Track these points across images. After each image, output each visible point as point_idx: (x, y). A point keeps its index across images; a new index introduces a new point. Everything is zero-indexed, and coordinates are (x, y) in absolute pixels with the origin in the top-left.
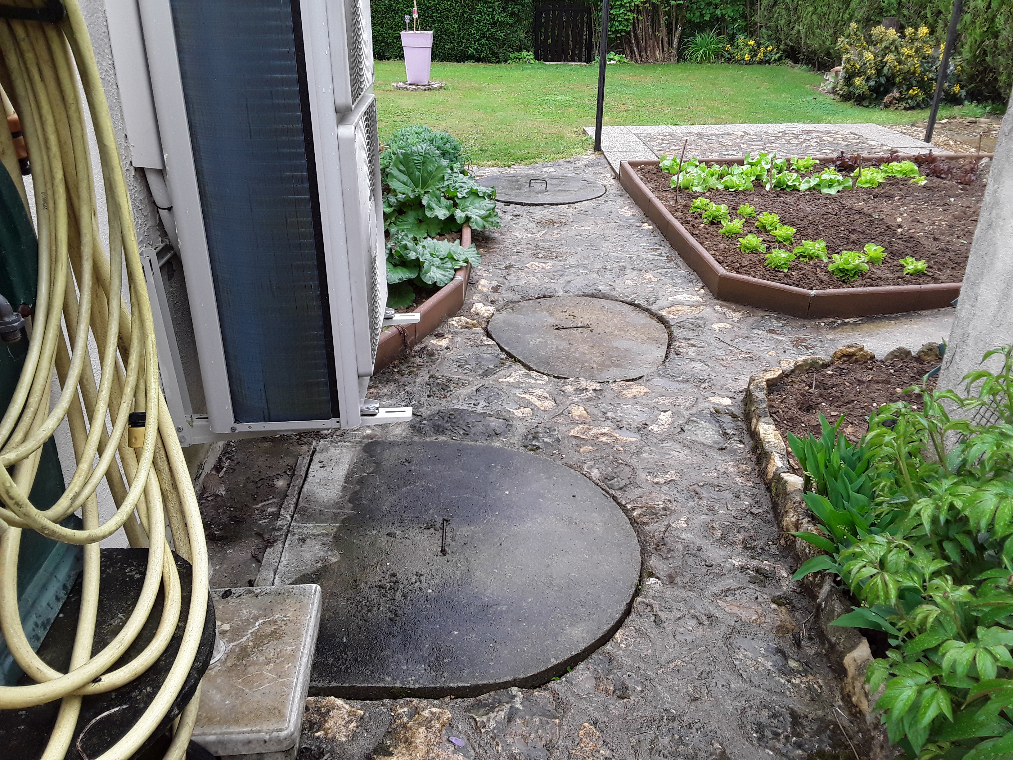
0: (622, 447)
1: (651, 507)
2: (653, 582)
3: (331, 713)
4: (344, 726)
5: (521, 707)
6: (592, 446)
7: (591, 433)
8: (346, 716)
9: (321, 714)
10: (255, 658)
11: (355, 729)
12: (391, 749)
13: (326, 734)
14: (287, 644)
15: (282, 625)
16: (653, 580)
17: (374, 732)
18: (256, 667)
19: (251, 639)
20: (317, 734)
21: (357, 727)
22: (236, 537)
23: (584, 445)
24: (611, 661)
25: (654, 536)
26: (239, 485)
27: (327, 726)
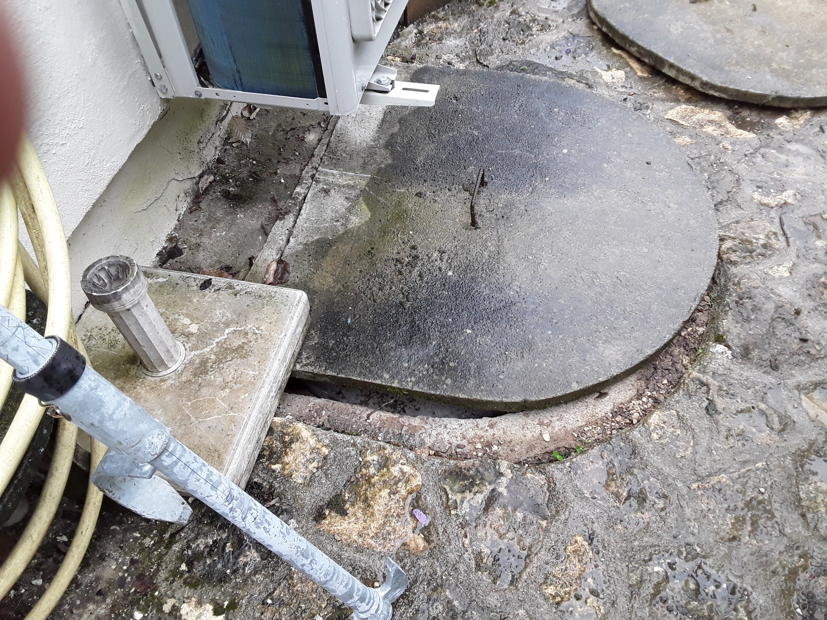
0: (731, 144)
1: (747, 241)
2: (720, 351)
3: (293, 446)
4: (304, 465)
5: (505, 493)
6: (691, 137)
7: (694, 118)
8: (308, 453)
9: (284, 442)
10: (212, 377)
11: (315, 470)
12: (347, 506)
13: (283, 469)
14: (250, 366)
15: (251, 339)
16: (720, 348)
17: (334, 478)
18: (211, 391)
19: (215, 350)
20: (274, 467)
21: (317, 468)
22: (251, 198)
23: (680, 134)
24: (634, 452)
25: (739, 283)
26: (268, 132)
27: (286, 459)
